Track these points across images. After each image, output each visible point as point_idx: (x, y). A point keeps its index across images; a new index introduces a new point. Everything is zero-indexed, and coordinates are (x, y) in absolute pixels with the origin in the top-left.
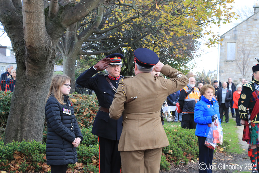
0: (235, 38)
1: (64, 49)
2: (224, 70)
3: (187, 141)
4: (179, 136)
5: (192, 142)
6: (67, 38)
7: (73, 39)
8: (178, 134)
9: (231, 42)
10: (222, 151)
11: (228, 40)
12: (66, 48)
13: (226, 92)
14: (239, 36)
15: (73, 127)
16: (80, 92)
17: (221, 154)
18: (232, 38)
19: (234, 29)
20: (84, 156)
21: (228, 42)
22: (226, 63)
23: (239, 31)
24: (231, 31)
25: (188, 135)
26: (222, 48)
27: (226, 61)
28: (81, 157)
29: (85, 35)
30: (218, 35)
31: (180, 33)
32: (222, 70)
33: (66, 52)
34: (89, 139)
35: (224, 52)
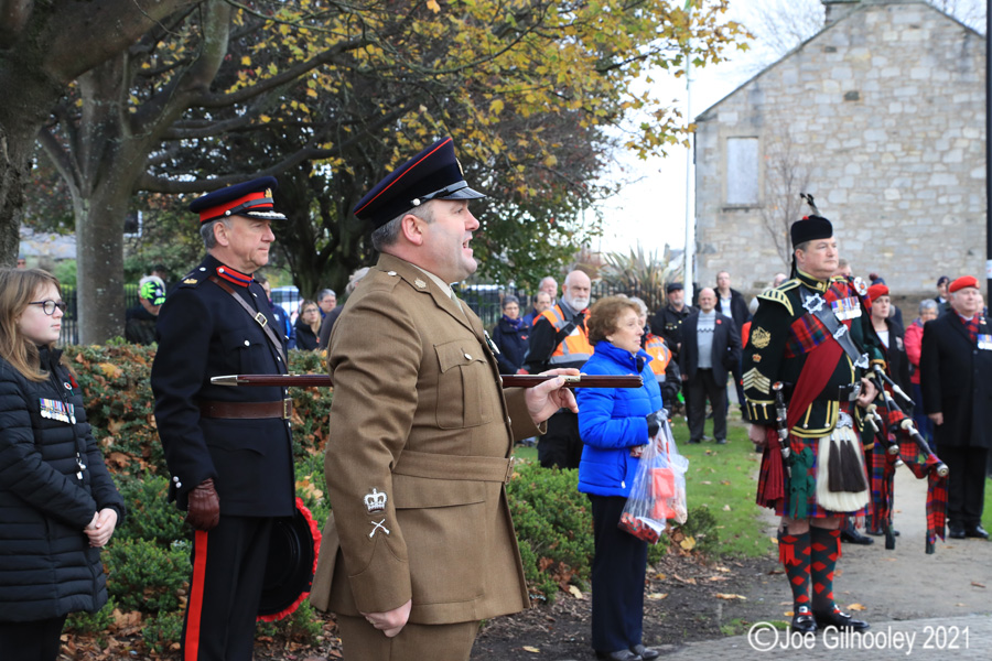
0: (755, 119)
1: (77, 170)
2: (718, 242)
3: (556, 515)
4: (525, 498)
5: (573, 518)
6: (88, 125)
7: (111, 129)
8: (523, 490)
9: (741, 137)
10: (690, 547)
11: (730, 128)
12: (86, 167)
13: (712, 327)
14: (771, 112)
15: (83, 467)
16: (146, 337)
17: (686, 560)
18: (745, 120)
19: (751, 87)
20: (149, 584)
21: (731, 134)
22: (724, 218)
23: (772, 93)
24: (741, 93)
25: (559, 492)
26: (708, 157)
27: (725, 210)
28: (136, 588)
29: (158, 113)
30: (675, 111)
31: (527, 103)
32: (708, 243)
33: (87, 181)
34: (169, 520)
35: (714, 174)
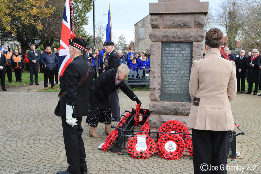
0: (144, 25)
11: (140, 26)
14: (146, 24)
18: (142, 25)
19: (143, 20)
23: (146, 21)
24: (141, 21)
27: (139, 39)
